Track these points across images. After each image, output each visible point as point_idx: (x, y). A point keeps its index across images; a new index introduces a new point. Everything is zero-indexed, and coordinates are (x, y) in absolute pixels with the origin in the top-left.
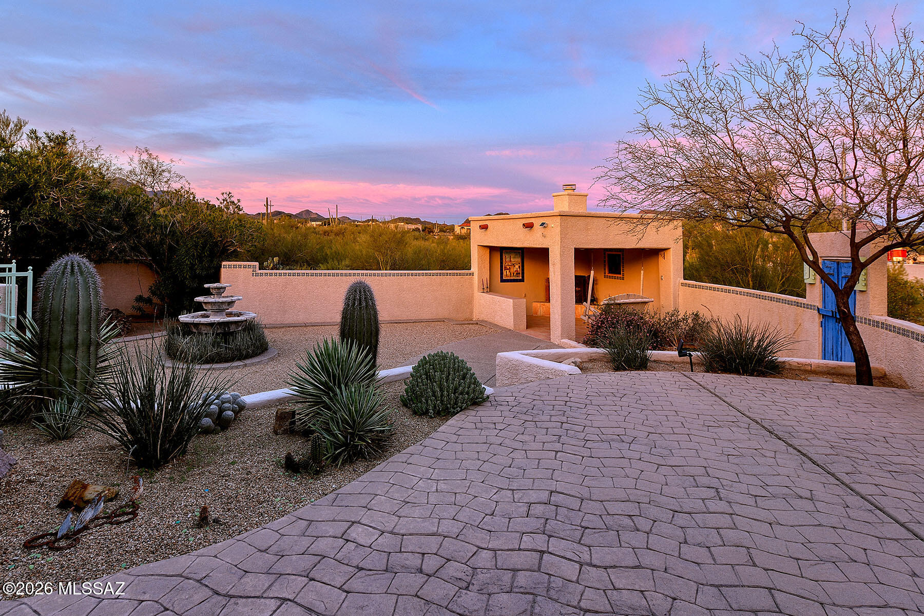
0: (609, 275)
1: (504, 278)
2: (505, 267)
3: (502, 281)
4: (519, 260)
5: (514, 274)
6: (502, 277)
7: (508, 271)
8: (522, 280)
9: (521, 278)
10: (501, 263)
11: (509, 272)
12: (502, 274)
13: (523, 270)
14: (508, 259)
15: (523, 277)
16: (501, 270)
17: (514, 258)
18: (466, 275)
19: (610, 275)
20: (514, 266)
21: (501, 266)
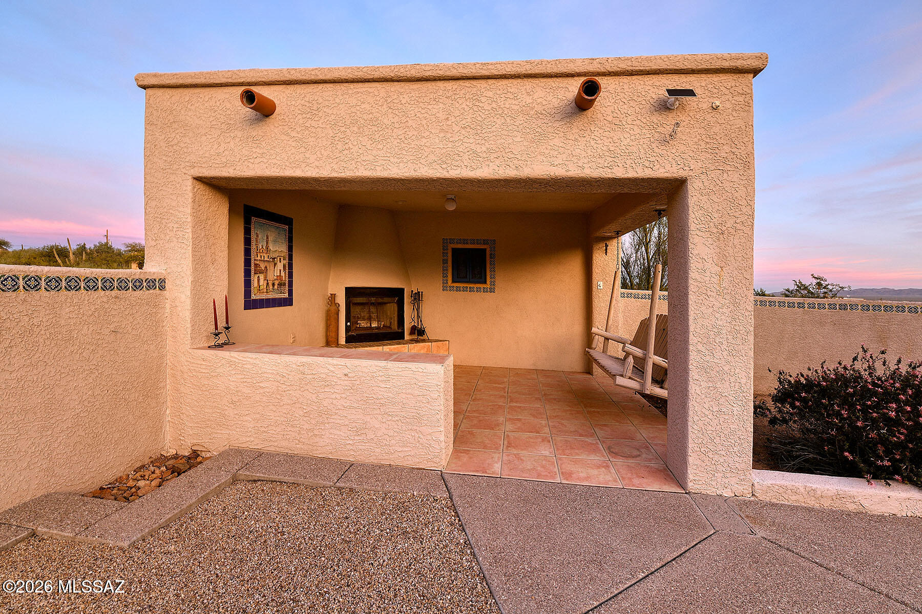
0: (452, 285)
1: (253, 297)
2: (256, 265)
3: (251, 304)
4: (283, 248)
5: (273, 285)
6: (248, 293)
7: (262, 277)
8: (288, 302)
9: (286, 295)
10: (247, 252)
11: (265, 279)
12: (248, 284)
13: (291, 275)
14: (262, 244)
15: (290, 292)
16: (247, 273)
17: (275, 241)
18: (135, 288)
19: (456, 285)
20: (275, 264)
21: (247, 262)
